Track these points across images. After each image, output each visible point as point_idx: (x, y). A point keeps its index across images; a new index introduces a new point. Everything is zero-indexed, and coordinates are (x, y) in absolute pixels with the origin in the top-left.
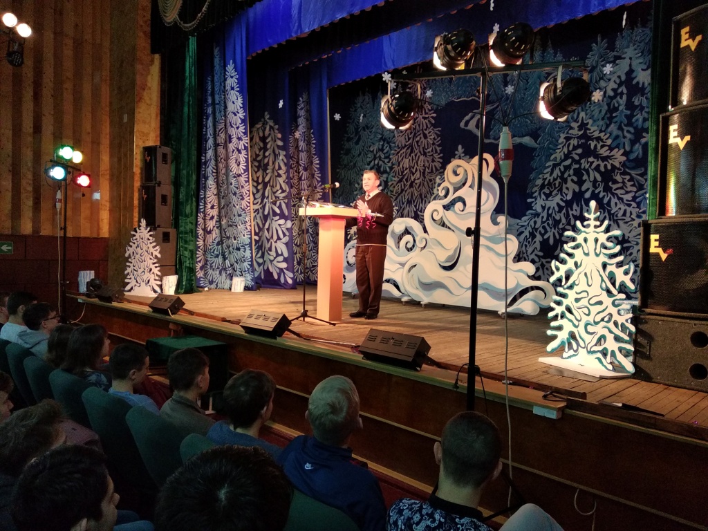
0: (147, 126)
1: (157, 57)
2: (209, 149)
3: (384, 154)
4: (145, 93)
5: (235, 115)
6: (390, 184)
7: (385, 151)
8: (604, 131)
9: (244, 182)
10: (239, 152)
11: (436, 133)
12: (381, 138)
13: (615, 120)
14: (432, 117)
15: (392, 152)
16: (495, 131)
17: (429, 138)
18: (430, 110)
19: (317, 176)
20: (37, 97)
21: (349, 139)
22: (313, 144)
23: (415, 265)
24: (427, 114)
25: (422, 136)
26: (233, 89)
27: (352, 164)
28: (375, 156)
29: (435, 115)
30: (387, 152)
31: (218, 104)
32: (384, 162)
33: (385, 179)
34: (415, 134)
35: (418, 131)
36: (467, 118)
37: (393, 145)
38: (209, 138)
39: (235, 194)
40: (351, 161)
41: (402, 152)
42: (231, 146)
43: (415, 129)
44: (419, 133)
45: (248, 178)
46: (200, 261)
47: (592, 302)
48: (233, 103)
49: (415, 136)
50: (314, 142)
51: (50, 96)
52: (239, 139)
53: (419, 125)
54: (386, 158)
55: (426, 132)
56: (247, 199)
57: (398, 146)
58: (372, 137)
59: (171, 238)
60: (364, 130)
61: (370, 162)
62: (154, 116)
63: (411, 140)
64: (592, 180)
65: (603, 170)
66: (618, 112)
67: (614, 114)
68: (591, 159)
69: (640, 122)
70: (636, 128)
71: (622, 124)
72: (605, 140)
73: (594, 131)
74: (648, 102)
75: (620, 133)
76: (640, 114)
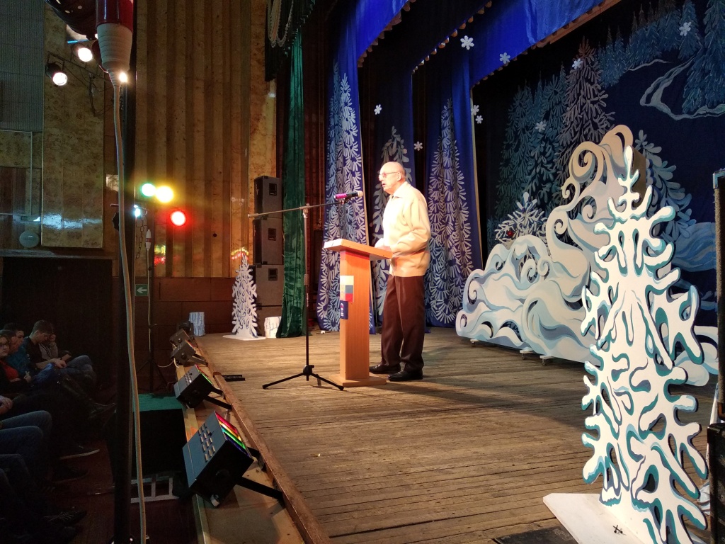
0: (262, 158)
1: (273, 84)
2: (332, 176)
3: (546, 158)
4: (260, 125)
5: (349, 133)
6: (554, 195)
7: (547, 155)
9: (358, 209)
10: (353, 175)
11: (608, 120)
12: (543, 139)
14: (603, 100)
15: (556, 154)
16: (689, 101)
17: (600, 127)
18: (600, 91)
19: (462, 195)
20: (169, 142)
21: (509, 146)
22: (457, 157)
23: (536, 302)
24: (597, 96)
25: (591, 126)
26: (346, 104)
27: (512, 176)
28: (536, 162)
29: (606, 96)
30: (549, 156)
31: (337, 125)
32: (546, 168)
33: (548, 191)
34: (583, 125)
35: (586, 122)
36: (649, 90)
37: (556, 145)
38: (332, 164)
39: (350, 223)
40: (511, 173)
41: (567, 152)
42: (346, 169)
43: (581, 119)
44: (588, 124)
45: (363, 203)
46: (323, 301)
47: (636, 382)
48: (347, 120)
49: (583, 128)
50: (458, 154)
51: (182, 140)
52: (353, 160)
53: (587, 114)
54: (548, 163)
55: (596, 121)
56: (362, 227)
57: (562, 144)
58: (532, 140)
59: (279, 275)
60: (524, 133)
61: (531, 171)
62: (269, 146)
63: (578, 134)
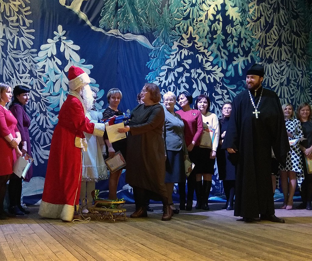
8: (207, 49)
13: (215, 41)
64: (200, 89)
65: (208, 82)
66: (217, 35)
67: (214, 36)
68: (199, 71)
69: (231, 48)
70: (229, 51)
71: (220, 46)
72: (208, 56)
73: (201, 46)
74: (237, 33)
75: (219, 53)
76: (231, 41)
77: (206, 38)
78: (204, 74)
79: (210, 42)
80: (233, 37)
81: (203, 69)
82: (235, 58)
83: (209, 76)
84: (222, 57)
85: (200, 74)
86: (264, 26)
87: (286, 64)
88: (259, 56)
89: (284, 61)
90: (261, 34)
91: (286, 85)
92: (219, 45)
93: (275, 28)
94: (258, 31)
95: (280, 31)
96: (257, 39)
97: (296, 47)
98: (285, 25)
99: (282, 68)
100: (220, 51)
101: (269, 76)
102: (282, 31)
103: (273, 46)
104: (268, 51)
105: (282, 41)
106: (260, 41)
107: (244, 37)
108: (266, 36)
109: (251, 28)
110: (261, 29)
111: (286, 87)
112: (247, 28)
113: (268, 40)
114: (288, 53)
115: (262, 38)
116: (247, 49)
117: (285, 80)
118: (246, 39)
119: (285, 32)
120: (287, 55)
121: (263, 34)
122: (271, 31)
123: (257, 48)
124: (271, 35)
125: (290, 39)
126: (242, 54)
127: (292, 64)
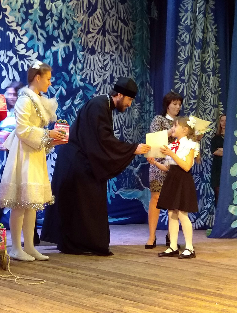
8: (20, 26)
13: (30, 17)
64: (11, 78)
65: (21, 70)
66: (33, 10)
67: (30, 11)
68: (10, 53)
69: (50, 28)
70: (47, 33)
71: (37, 25)
72: (22, 36)
73: (12, 22)
74: (57, 10)
75: (35, 34)
76: (50, 20)
77: (19, 11)
78: (17, 58)
79: (24, 18)
80: (52, 15)
81: (15, 52)
82: (54, 43)
83: (22, 62)
84: (39, 40)
85: (11, 58)
86: (87, 8)
87: (110, 57)
88: (81, 44)
89: (108, 53)
90: (83, 16)
91: (109, 84)
92: (36, 23)
93: (99, 12)
94: (81, 12)
95: (104, 15)
96: (79, 22)
97: (123, 38)
98: (111, 9)
99: (106, 62)
100: (37, 31)
101: (91, 70)
102: (106, 16)
103: (97, 33)
104: (90, 39)
105: (106, 29)
106: (82, 25)
107: (65, 17)
108: (88, 20)
109: (73, 8)
110: (84, 11)
111: (109, 85)
112: (69, 6)
113: (91, 26)
114: (113, 44)
115: (84, 22)
116: (68, 34)
117: (108, 77)
118: (67, 21)
119: (110, 18)
120: (111, 46)
121: (86, 18)
122: (95, 15)
123: (79, 33)
124: (95, 20)
125: (116, 28)
126: (62, 38)
127: (117, 58)
